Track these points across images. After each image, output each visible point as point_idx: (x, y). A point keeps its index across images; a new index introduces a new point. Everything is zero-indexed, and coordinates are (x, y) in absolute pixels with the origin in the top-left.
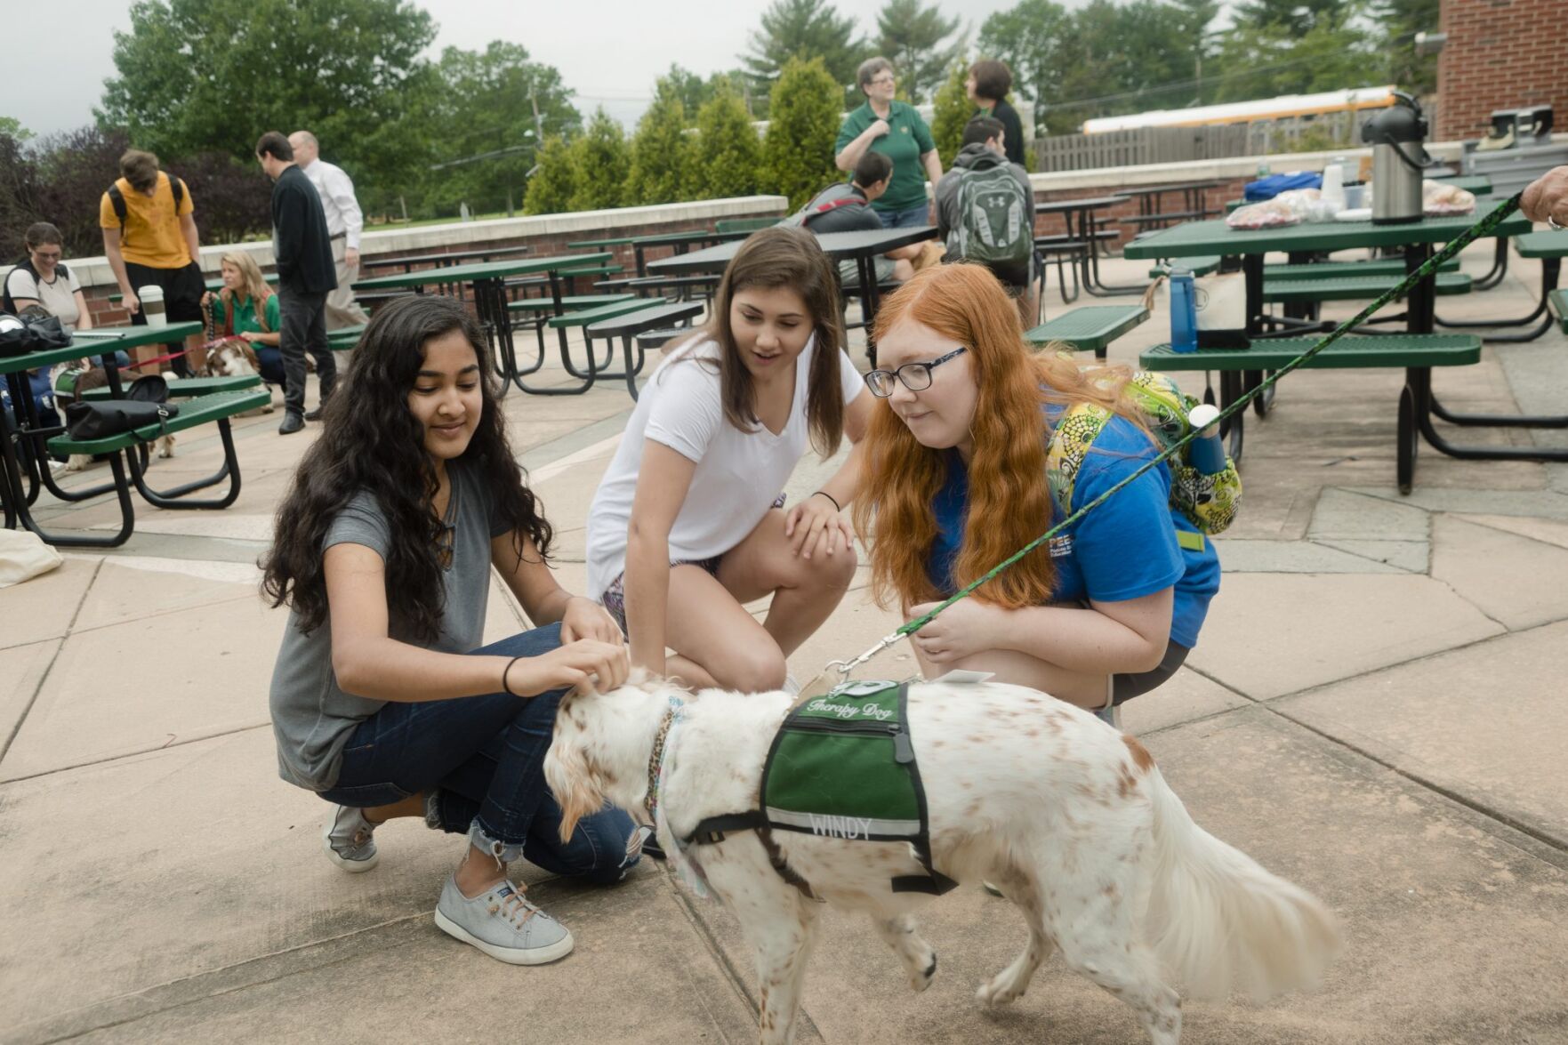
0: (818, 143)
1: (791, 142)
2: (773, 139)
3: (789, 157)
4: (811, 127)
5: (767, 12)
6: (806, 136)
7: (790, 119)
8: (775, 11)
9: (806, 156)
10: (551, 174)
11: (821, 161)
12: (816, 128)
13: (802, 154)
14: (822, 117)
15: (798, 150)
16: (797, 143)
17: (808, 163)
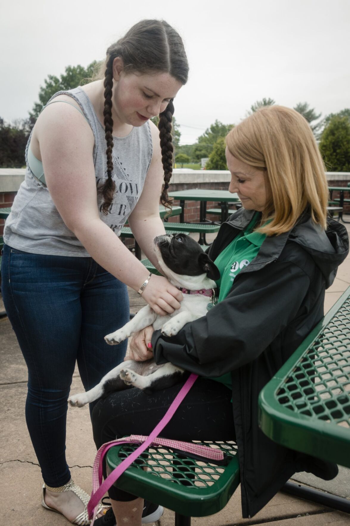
0: (344, 152)
1: (332, 150)
2: (324, 148)
3: (330, 157)
4: (342, 145)
5: (254, 105)
6: (339, 149)
7: (333, 141)
8: (257, 105)
9: (338, 157)
10: (219, 153)
11: (344, 160)
12: (344, 146)
13: (336, 156)
14: (347, 141)
15: (335, 154)
16: (335, 151)
17: (338, 160)
